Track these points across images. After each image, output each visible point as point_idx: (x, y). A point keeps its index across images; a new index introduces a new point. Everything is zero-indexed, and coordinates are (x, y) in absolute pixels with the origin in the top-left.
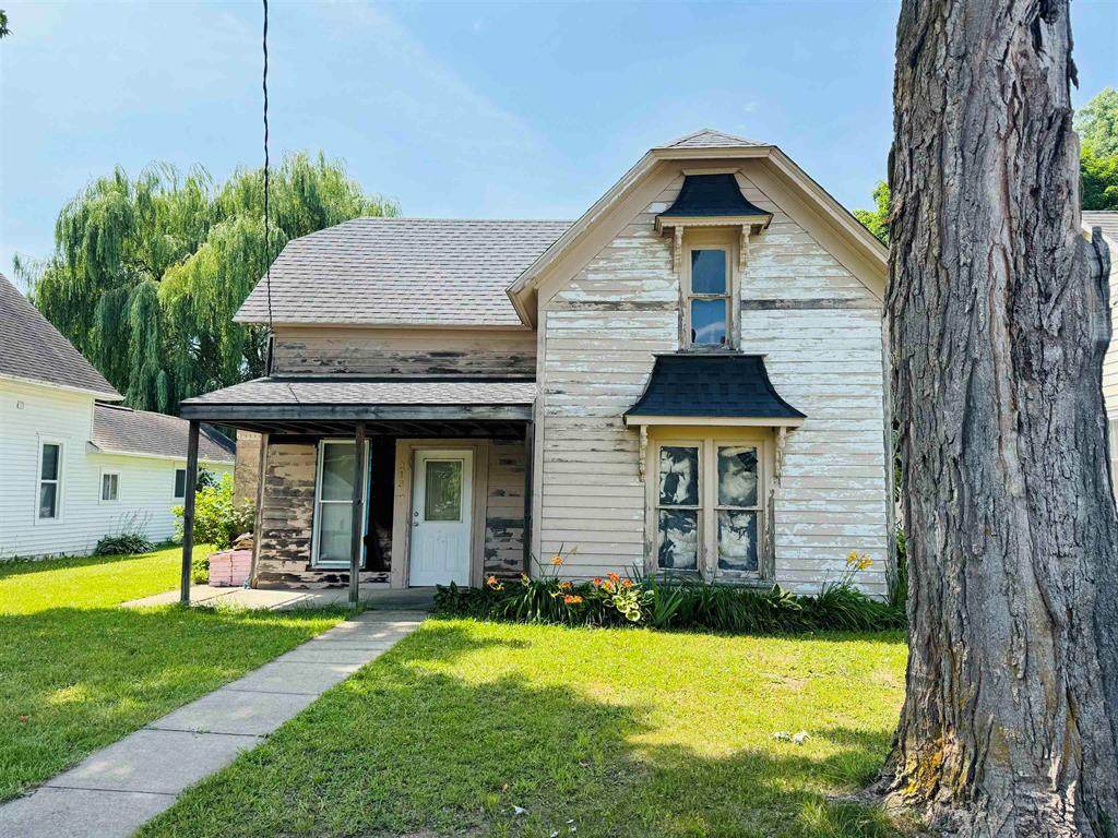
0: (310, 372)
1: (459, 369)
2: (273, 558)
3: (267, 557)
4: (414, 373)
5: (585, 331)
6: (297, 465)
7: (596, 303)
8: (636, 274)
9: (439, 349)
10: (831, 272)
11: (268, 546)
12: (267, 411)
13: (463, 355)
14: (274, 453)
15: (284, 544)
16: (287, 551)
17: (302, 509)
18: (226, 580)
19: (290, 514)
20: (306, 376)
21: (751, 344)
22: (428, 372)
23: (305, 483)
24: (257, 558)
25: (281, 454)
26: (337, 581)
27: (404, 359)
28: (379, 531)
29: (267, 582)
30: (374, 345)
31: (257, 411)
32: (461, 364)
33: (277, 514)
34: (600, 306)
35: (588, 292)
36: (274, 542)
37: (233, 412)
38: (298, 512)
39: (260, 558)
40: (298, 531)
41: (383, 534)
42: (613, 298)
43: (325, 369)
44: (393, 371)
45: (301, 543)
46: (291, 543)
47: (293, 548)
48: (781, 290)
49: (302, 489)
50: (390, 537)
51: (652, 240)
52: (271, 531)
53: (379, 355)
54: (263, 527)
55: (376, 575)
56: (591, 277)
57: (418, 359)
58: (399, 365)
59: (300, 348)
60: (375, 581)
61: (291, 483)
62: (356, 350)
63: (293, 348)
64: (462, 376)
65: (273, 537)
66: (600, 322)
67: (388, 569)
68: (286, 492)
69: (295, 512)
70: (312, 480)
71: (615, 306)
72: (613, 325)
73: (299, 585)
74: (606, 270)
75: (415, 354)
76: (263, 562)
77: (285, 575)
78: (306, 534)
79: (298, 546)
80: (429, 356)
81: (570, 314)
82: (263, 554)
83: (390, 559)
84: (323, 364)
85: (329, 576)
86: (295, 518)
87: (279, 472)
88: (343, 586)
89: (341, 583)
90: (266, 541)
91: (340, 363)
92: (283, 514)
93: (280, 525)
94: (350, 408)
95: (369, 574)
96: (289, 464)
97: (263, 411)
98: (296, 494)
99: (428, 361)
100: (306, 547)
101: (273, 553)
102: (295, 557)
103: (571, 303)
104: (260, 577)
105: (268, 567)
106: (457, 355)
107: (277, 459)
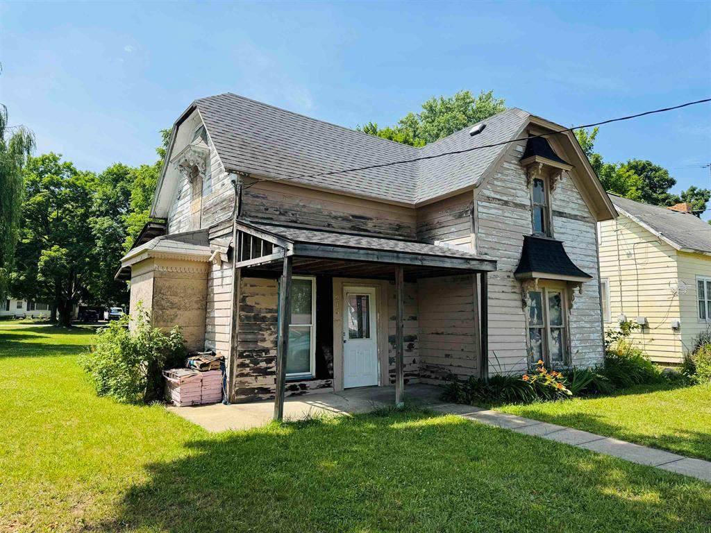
0: (272, 219)
1: (369, 229)
2: (248, 375)
3: (242, 375)
4: (343, 228)
5: (494, 216)
6: (264, 295)
7: (499, 200)
8: (514, 185)
9: (357, 213)
10: (580, 202)
11: (242, 365)
12: (356, 253)
13: (371, 219)
14: (246, 285)
15: (256, 362)
16: (258, 368)
17: (269, 332)
18: (197, 399)
19: (259, 336)
20: (268, 222)
21: (558, 235)
22: (350, 229)
23: (270, 311)
24: (234, 376)
25: (252, 286)
26: (298, 389)
27: (336, 218)
28: (323, 348)
29: (243, 397)
30: (315, 204)
31: (350, 253)
32: (370, 225)
33: (250, 337)
34: (500, 202)
35: (495, 192)
36: (247, 361)
37: (333, 252)
38: (266, 334)
39: (237, 376)
40: (267, 351)
41: (326, 350)
42: (505, 198)
43: (283, 218)
44: (329, 225)
45: (269, 360)
46: (262, 361)
47: (263, 365)
48: (564, 207)
49: (269, 315)
50: (332, 352)
51: (518, 167)
52: (245, 351)
53: (319, 212)
54: (238, 349)
55: (323, 382)
56: (496, 183)
57: (345, 219)
58: (333, 222)
59: (263, 198)
60: (324, 386)
61: (260, 312)
62: (304, 206)
63: (258, 197)
64: (370, 234)
65: (247, 357)
66: (500, 212)
67: (332, 377)
68: (256, 318)
69: (263, 335)
70: (275, 308)
71: (506, 203)
72: (506, 214)
73: (268, 396)
74: (501, 180)
75: (342, 215)
76: (239, 379)
77: (257, 388)
78: (273, 353)
79: (267, 363)
80: (351, 218)
81: (487, 204)
82: (239, 373)
83: (332, 369)
84: (281, 214)
85: (291, 386)
86: (264, 340)
87: (250, 301)
88: (302, 393)
89: (300, 390)
90: (241, 360)
91: (293, 215)
92: (254, 336)
93: (251, 346)
94: (407, 256)
95: (319, 382)
96: (257, 294)
97: (354, 253)
98: (264, 319)
99: (350, 221)
100: (273, 364)
101: (247, 370)
102: (265, 372)
103: (488, 197)
104: (237, 393)
105: (244, 383)
106: (368, 219)
107: (248, 290)
